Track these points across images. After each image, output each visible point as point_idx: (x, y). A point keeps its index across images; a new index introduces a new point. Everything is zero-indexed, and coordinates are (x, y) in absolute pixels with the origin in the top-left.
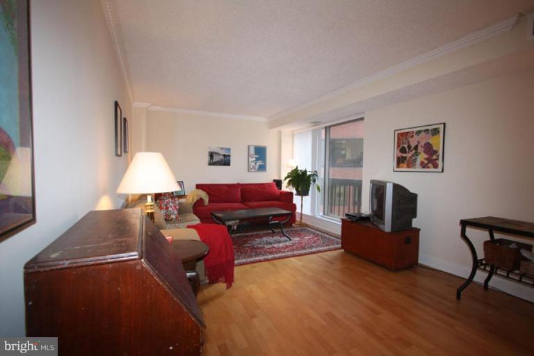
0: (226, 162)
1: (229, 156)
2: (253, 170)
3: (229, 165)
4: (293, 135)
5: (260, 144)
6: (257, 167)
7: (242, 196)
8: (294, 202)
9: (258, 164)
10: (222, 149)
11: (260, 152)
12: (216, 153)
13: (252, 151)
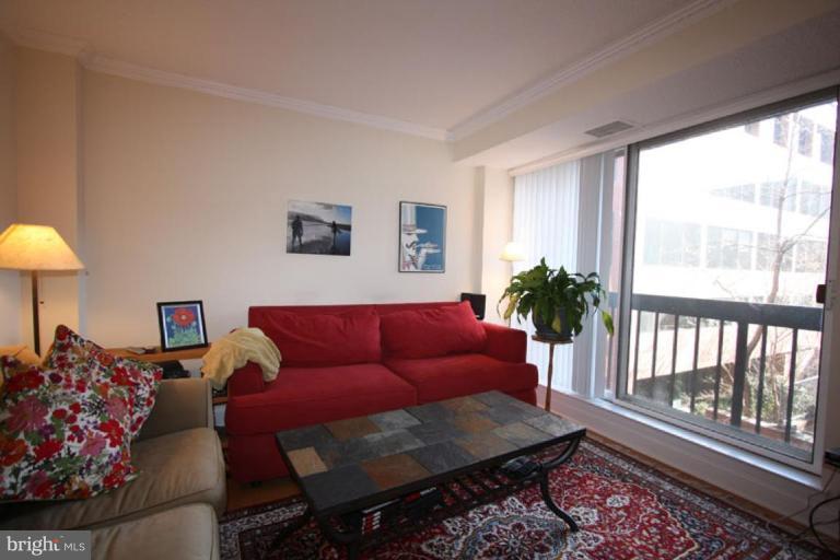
0: (337, 243)
1: (348, 228)
2: (412, 268)
3: (347, 253)
4: (514, 178)
5: (430, 198)
6: (421, 260)
7: (383, 342)
8: (530, 359)
9: (424, 251)
10: (328, 207)
11: (430, 220)
12: (310, 219)
13: (410, 217)
